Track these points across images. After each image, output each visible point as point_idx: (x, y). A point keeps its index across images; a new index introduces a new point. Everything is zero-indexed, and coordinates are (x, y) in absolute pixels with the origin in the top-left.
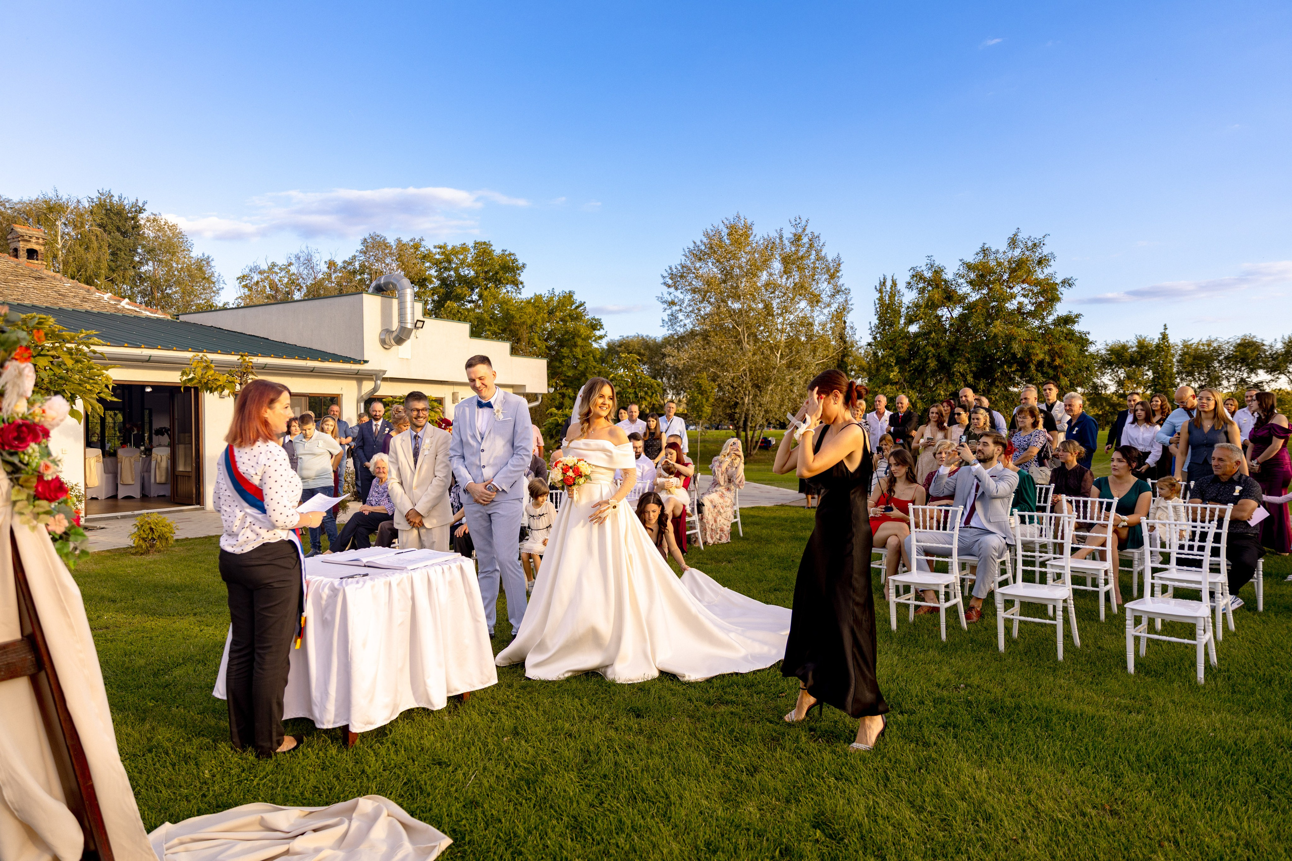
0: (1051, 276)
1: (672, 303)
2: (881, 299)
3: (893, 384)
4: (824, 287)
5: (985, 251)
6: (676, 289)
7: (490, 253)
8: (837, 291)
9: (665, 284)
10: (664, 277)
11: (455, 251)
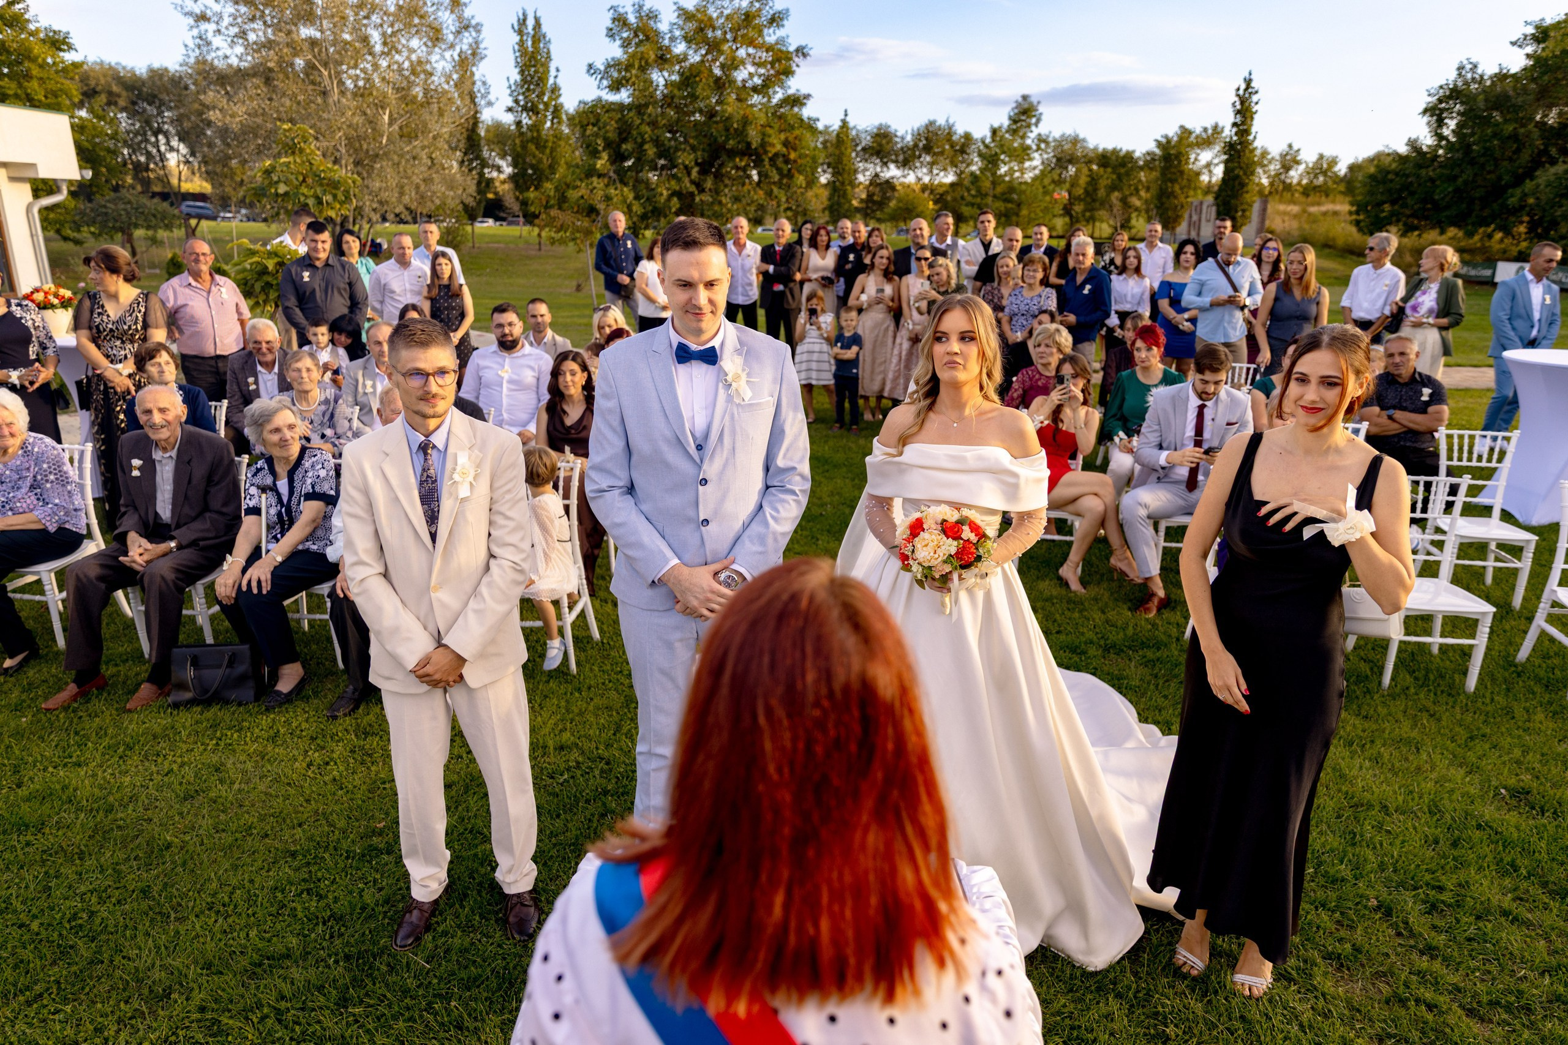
0: (781, 41)
1: (202, 18)
2: (521, 43)
3: (600, 176)
4: (445, 18)
8: (465, 26)
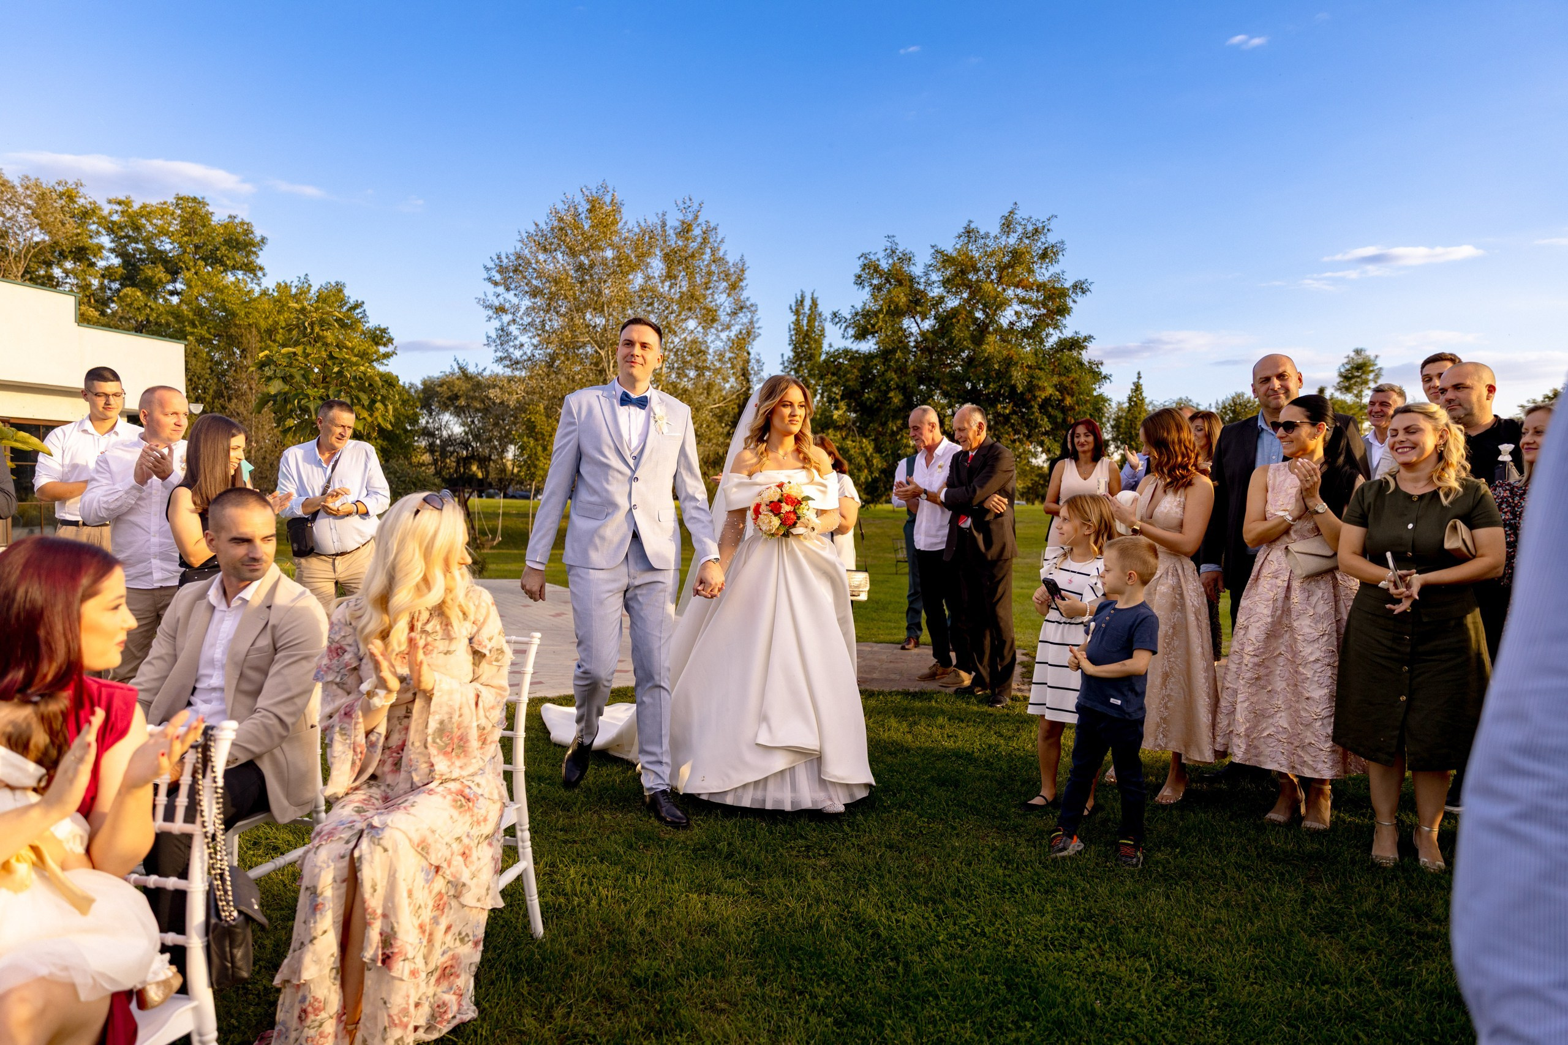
0: (1057, 277)
1: (500, 310)
2: (797, 322)
4: (722, 300)
5: (969, 233)
6: (508, 289)
7: (205, 219)
8: (740, 308)
9: (490, 279)
10: (487, 269)
11: (147, 212)
